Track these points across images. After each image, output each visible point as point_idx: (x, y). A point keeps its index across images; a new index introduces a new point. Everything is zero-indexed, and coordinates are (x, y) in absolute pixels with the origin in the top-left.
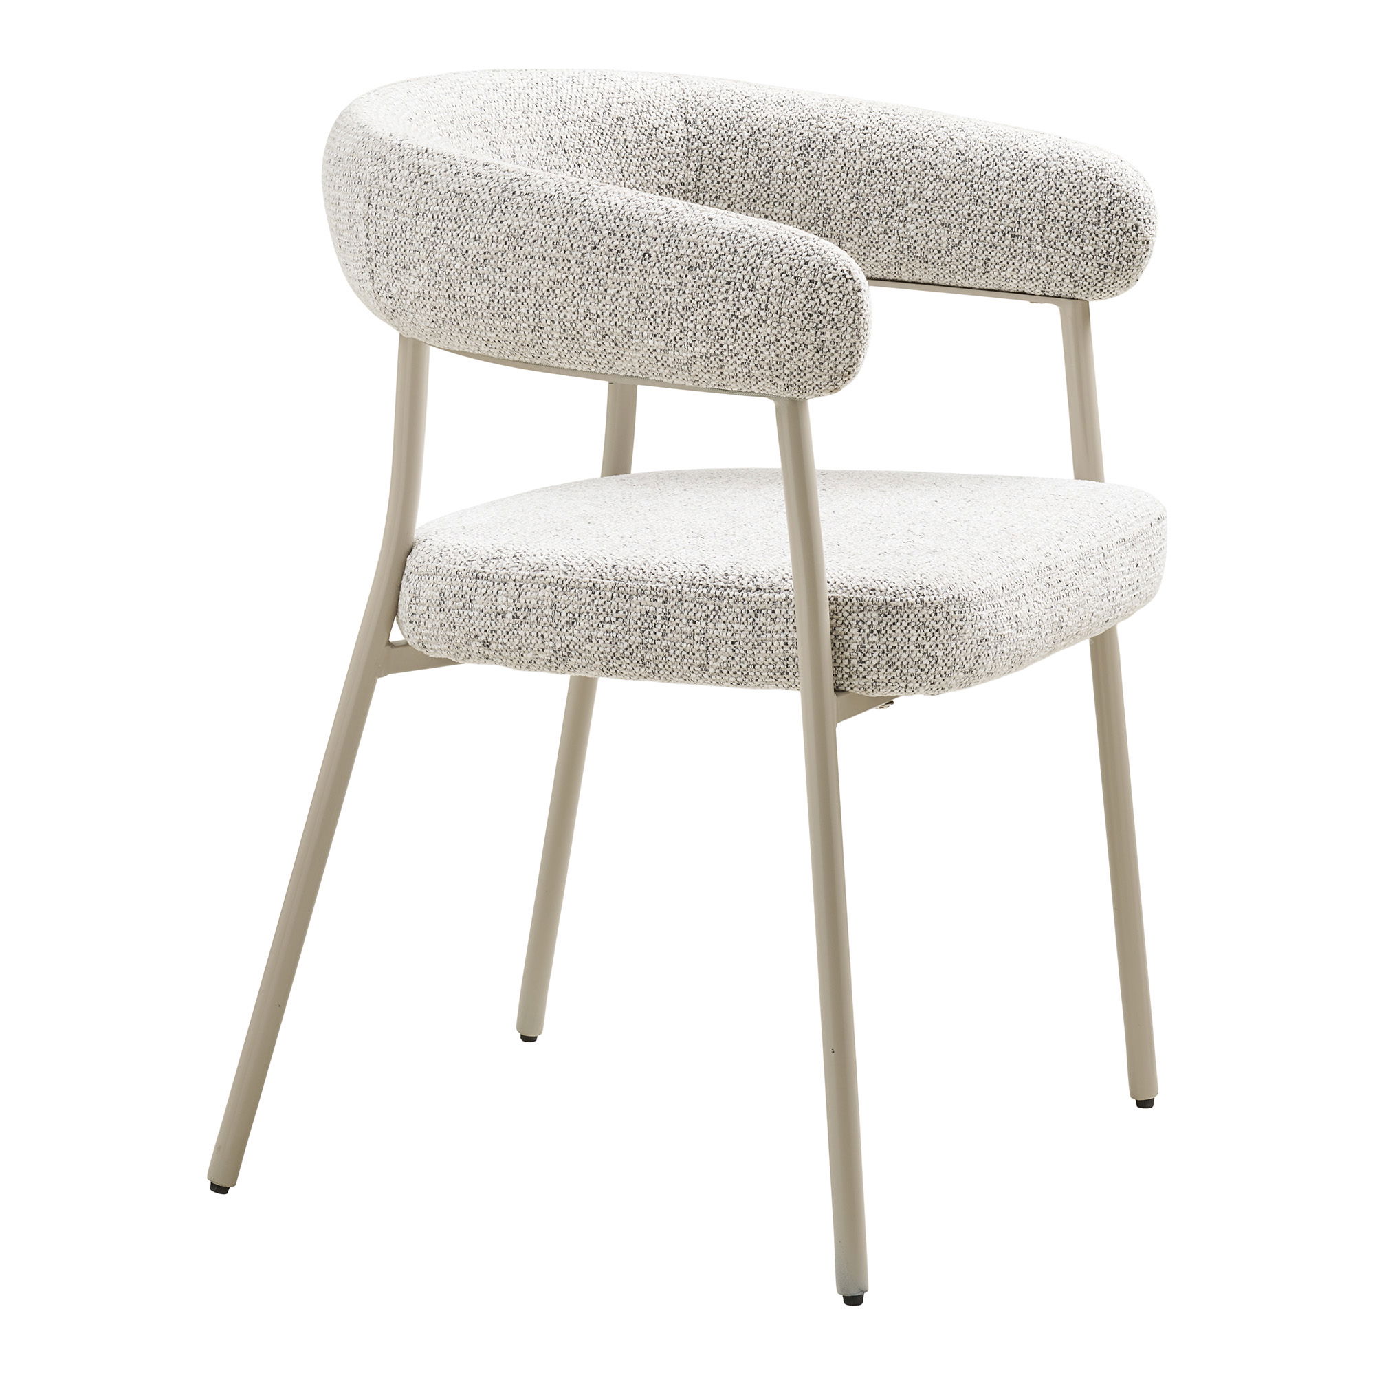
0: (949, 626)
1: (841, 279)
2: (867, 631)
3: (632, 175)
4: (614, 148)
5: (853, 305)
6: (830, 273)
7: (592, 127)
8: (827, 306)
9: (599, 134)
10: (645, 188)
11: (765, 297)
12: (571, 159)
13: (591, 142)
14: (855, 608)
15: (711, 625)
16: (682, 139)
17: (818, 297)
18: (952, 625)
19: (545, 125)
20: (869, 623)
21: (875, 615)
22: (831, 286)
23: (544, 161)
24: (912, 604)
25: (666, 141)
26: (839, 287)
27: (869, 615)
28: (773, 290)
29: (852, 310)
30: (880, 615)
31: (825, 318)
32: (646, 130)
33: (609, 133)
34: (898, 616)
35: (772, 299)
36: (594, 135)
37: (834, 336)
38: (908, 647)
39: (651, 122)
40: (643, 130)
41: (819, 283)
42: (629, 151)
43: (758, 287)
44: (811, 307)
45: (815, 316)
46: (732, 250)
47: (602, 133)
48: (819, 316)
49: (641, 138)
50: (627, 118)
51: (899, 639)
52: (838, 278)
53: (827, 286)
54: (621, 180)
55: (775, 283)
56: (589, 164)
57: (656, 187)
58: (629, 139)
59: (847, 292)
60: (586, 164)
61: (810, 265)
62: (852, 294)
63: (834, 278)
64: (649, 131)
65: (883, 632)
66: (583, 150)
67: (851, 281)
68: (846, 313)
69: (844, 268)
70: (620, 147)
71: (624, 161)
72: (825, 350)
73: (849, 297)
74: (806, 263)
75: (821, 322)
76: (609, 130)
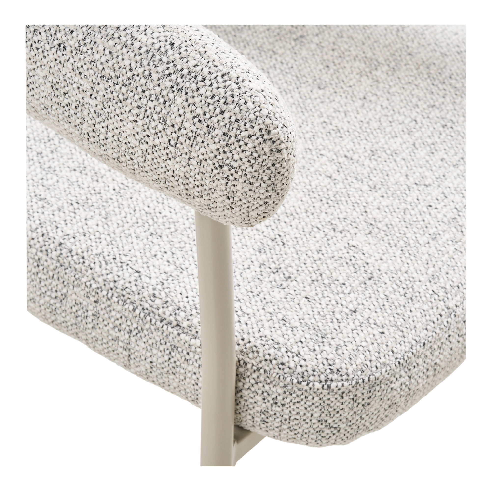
0: (356, 404)
1: (257, 139)
2: (272, 402)
5: (270, 165)
6: (246, 130)
8: (239, 162)
11: (174, 135)
14: (262, 379)
17: (231, 152)
18: (359, 404)
20: (274, 396)
21: (280, 391)
22: (246, 144)
24: (318, 389)
26: (255, 147)
27: (274, 389)
28: (183, 132)
29: (268, 168)
30: (285, 392)
31: (237, 172)
34: (303, 397)
35: (182, 139)
37: (246, 189)
38: (311, 420)
41: (233, 139)
43: (168, 122)
44: (222, 159)
45: (226, 168)
46: (147, 73)
48: (230, 170)
51: (302, 413)
52: (254, 138)
53: (241, 143)
55: (186, 124)
59: (262, 152)
61: (227, 115)
62: (268, 155)
63: (250, 136)
65: (287, 406)
67: (269, 143)
68: (261, 171)
69: (262, 126)
72: (236, 199)
73: (264, 157)
74: (222, 112)
75: (232, 175)
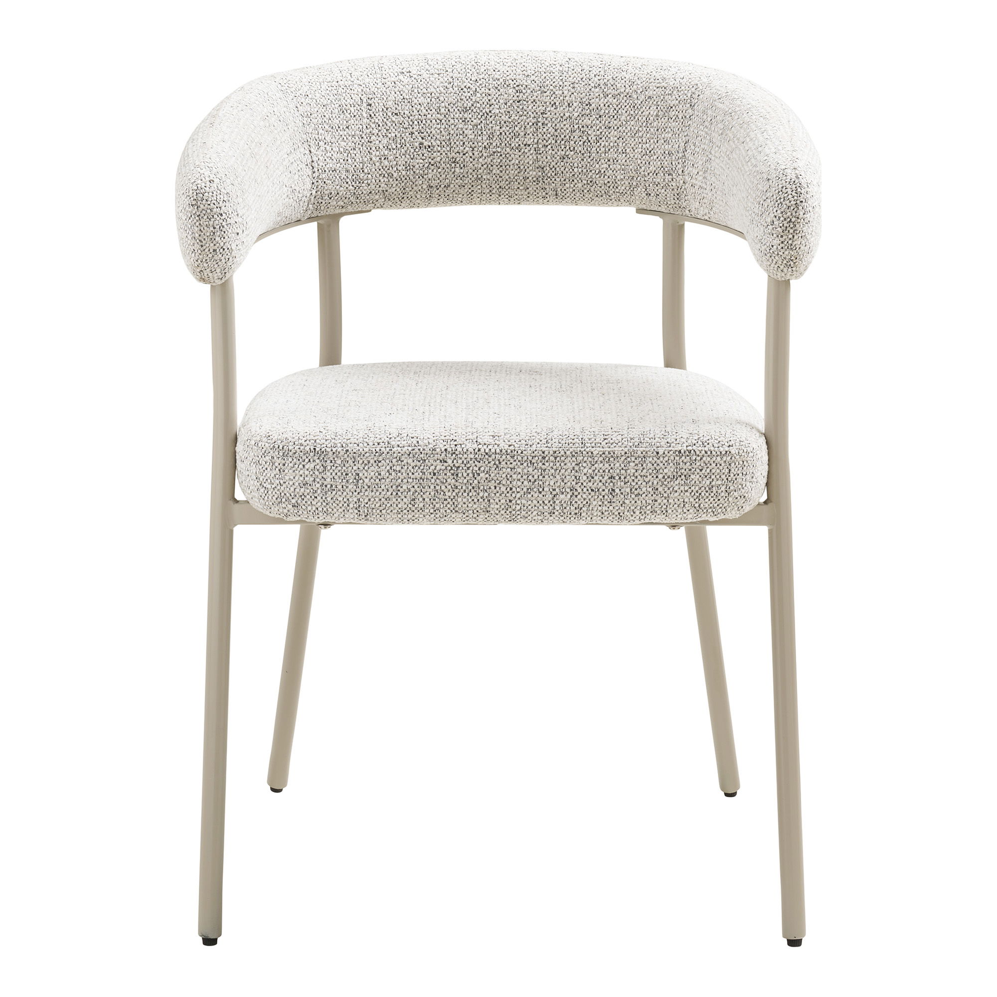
3: (648, 141)
4: (640, 119)
7: (628, 101)
9: (632, 106)
10: (655, 152)
12: (603, 122)
13: (624, 112)
16: (684, 117)
19: (588, 94)
23: (577, 121)
25: (674, 118)
32: (664, 108)
33: (639, 107)
36: (628, 107)
39: (669, 102)
40: (662, 108)
42: (650, 122)
47: (634, 107)
49: (660, 114)
50: (655, 97)
54: (640, 143)
56: (618, 128)
57: (663, 152)
58: (652, 113)
60: (616, 128)
64: (666, 109)
66: (615, 117)
70: (644, 119)
71: (644, 129)
76: (640, 105)
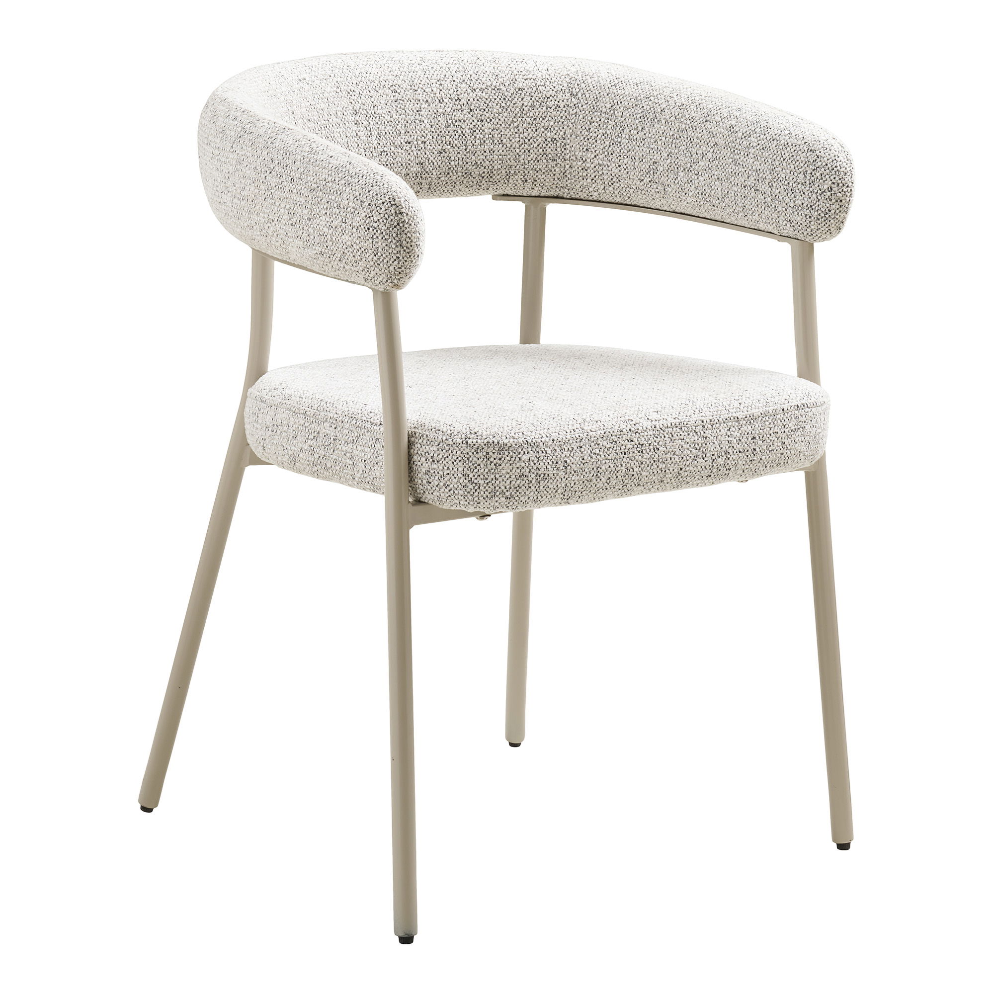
0: (489, 462)
1: (387, 204)
2: (431, 460)
3: (525, 130)
4: (513, 110)
5: (396, 224)
6: (381, 199)
7: (497, 94)
8: (378, 223)
9: (502, 99)
10: (535, 140)
11: (345, 214)
12: (475, 116)
13: (494, 105)
14: (425, 442)
15: (355, 446)
16: (566, 106)
17: (373, 216)
18: (491, 462)
19: (456, 90)
20: (432, 455)
21: (435, 449)
22: (381, 209)
23: (450, 116)
24: (459, 444)
25: (554, 107)
26: (386, 210)
27: (431, 449)
28: (349, 209)
29: (395, 227)
30: (438, 449)
31: (377, 231)
32: (540, 98)
33: (510, 99)
34: (450, 452)
35: (348, 216)
36: (498, 99)
37: (384, 245)
38: (457, 475)
39: (545, 93)
40: (537, 98)
41: (374, 206)
42: (524, 112)
43: (342, 206)
44: (369, 223)
45: (371, 229)
46: (333, 179)
47: (505, 99)
48: (373, 230)
49: (535, 104)
50: (526, 89)
51: (450, 468)
52: (385, 204)
53: (378, 208)
54: (516, 133)
55: (350, 204)
56: (491, 120)
57: (544, 140)
58: (526, 104)
59: (391, 214)
60: (488, 120)
61: (371, 192)
62: (394, 215)
63: (383, 203)
64: (542, 99)
65: (441, 462)
66: (487, 110)
67: (394, 207)
68: (391, 229)
69: (391, 196)
70: (518, 110)
71: (520, 119)
72: (379, 254)
73: (392, 217)
74: (369, 192)
75: (375, 234)
76: (511, 97)
